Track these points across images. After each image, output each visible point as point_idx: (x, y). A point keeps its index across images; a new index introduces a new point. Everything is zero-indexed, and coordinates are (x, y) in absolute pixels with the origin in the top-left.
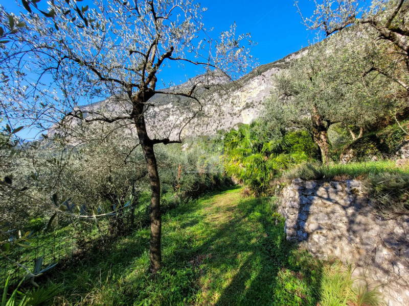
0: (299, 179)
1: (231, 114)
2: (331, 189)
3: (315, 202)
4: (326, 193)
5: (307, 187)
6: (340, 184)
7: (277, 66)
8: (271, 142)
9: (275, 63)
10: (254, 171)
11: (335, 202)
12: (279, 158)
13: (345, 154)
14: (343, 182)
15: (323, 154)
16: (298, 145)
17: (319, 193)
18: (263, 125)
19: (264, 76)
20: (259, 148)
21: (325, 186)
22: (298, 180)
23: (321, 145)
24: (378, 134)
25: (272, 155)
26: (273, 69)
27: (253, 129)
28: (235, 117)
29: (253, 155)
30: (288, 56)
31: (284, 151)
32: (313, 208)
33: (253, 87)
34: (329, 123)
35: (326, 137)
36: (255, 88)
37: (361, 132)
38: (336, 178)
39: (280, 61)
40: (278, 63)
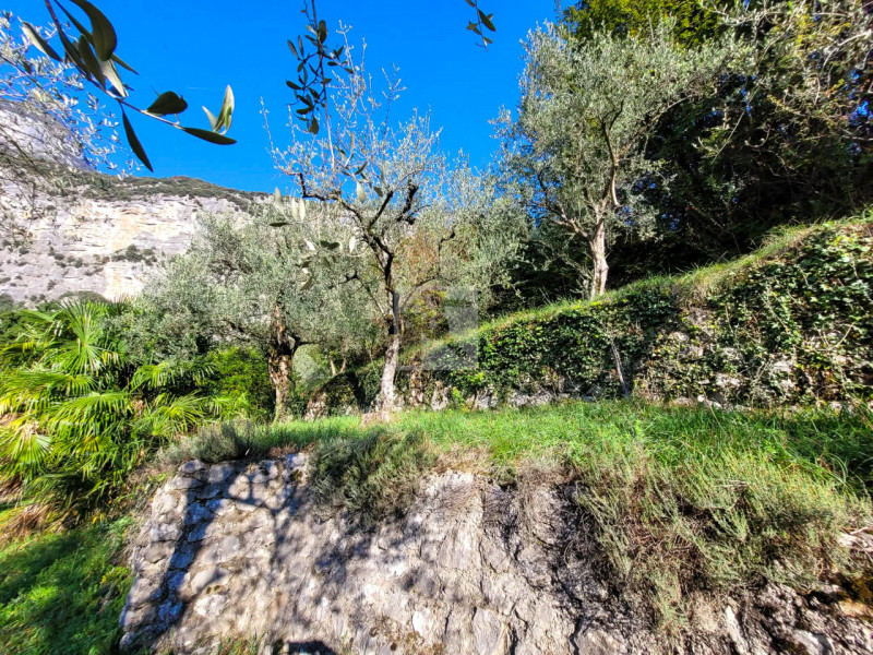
0: (197, 461)
1: (60, 257)
2: (259, 478)
3: (221, 513)
4: (247, 486)
5: (210, 479)
6: (276, 464)
7: (233, 200)
8: (164, 364)
9: (231, 191)
10: (82, 446)
11: (259, 503)
12: (180, 406)
13: (315, 401)
14: (282, 460)
15: (278, 400)
16: (241, 377)
17: (233, 491)
18: (152, 317)
19: (201, 205)
20: (122, 375)
21: (248, 473)
22: (192, 465)
23: (278, 381)
24: (359, 372)
25: (160, 397)
26: (225, 200)
27: (116, 321)
28: (75, 271)
29: (94, 394)
30: (263, 195)
31: (197, 388)
32: (214, 530)
33: (164, 217)
34: (299, 343)
35: (289, 367)
36: (170, 220)
37: (344, 366)
38: (274, 451)
39: (243, 194)
40: (237, 196)
